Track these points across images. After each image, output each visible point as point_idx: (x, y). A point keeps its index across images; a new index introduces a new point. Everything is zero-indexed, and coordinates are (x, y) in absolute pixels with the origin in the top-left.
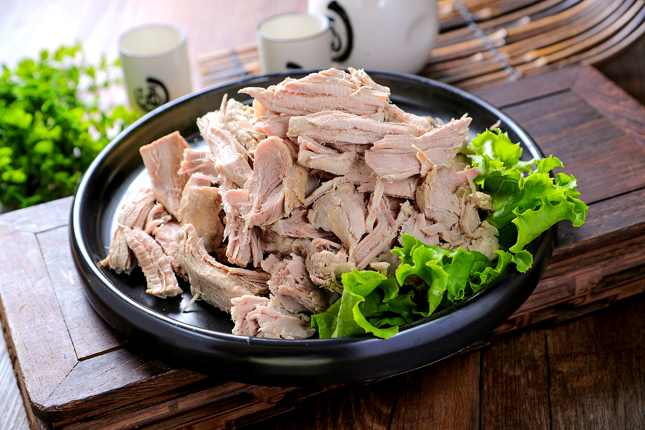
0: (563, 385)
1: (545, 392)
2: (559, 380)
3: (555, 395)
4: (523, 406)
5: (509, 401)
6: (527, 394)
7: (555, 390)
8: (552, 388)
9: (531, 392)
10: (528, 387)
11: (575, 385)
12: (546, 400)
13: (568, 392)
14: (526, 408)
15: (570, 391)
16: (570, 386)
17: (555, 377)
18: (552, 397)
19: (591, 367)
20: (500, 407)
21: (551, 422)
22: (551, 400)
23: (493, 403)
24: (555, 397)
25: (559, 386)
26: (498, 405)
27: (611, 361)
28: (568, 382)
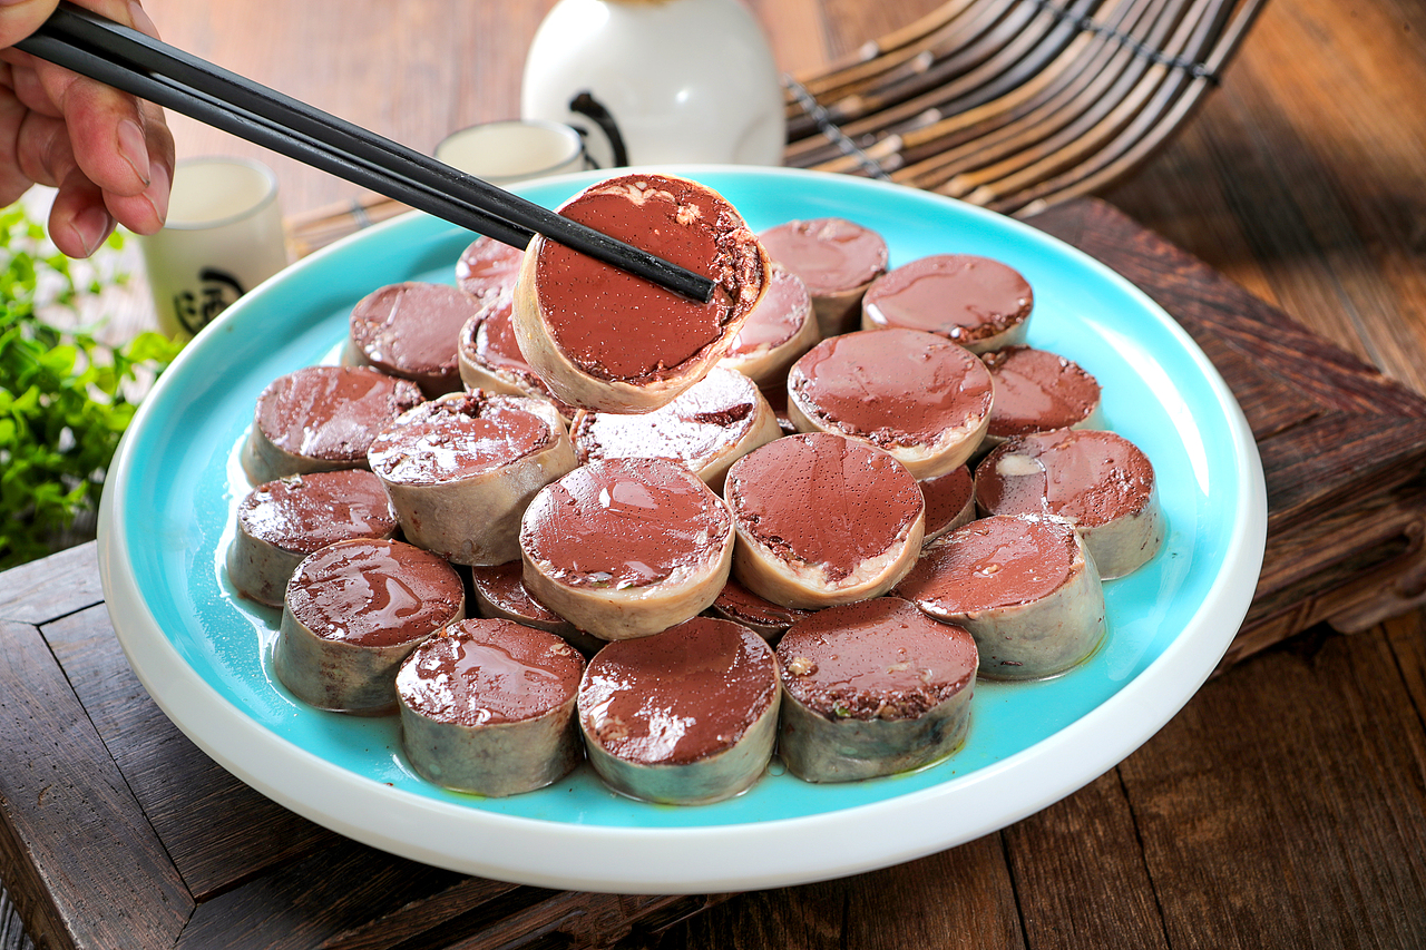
0: (1168, 841)
1: (1137, 861)
2: (1158, 833)
3: (1157, 865)
4: (1101, 894)
5: (1072, 885)
6: (1101, 868)
7: (1154, 854)
8: (1149, 852)
9: (1110, 863)
10: (1102, 853)
11: (1189, 840)
12: (1142, 877)
13: (1181, 856)
14: (1108, 897)
15: (1184, 854)
16: (1181, 844)
17: (1148, 829)
18: (1152, 869)
19: (1212, 802)
20: (1057, 900)
21: (1163, 922)
22: (1152, 875)
23: (1041, 894)
24: (1158, 870)
25: (1160, 845)
26: (1052, 898)
27: (1247, 785)
28: (1176, 835)
